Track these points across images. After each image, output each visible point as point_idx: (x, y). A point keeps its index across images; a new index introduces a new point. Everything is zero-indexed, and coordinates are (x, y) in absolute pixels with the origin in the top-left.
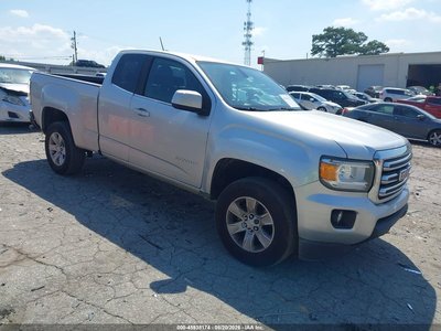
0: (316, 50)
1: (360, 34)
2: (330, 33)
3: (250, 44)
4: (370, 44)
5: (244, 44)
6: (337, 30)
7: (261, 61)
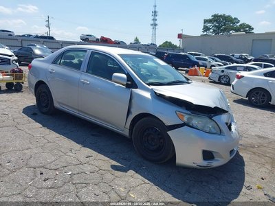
0: (206, 29)
1: (235, 18)
2: (216, 18)
3: (156, 25)
4: (241, 25)
5: (152, 25)
6: (221, 16)
7: (180, 36)
